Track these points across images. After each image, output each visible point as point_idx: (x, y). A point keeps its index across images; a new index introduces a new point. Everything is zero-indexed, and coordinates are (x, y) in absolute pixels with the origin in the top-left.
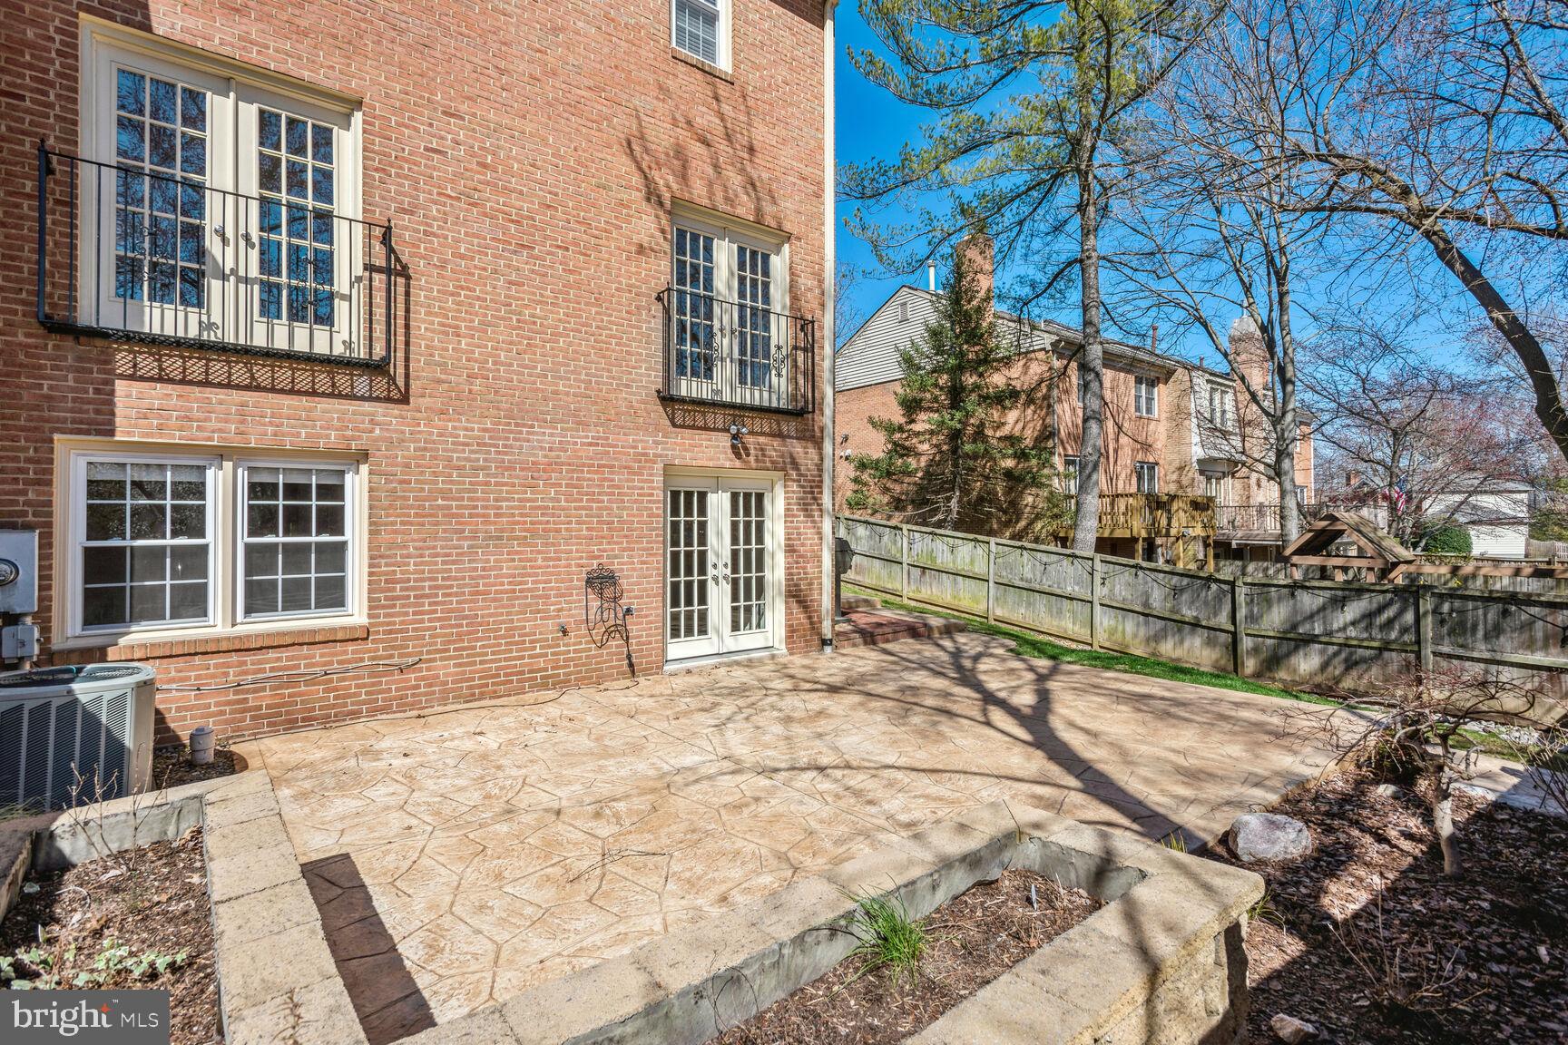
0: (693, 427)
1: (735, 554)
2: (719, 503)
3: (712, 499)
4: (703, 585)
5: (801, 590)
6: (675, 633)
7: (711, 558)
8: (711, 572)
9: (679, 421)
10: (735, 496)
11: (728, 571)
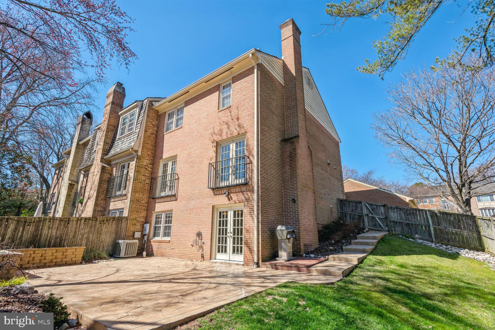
0: (219, 194)
1: (234, 229)
2: (231, 214)
3: (229, 213)
4: (226, 238)
5: (248, 242)
6: (219, 252)
7: (228, 231)
8: (228, 235)
9: (216, 194)
10: (235, 212)
11: (232, 235)
